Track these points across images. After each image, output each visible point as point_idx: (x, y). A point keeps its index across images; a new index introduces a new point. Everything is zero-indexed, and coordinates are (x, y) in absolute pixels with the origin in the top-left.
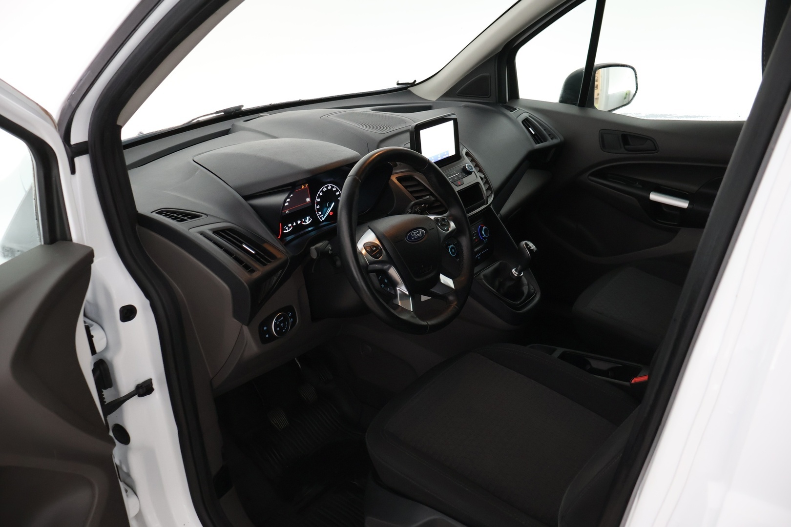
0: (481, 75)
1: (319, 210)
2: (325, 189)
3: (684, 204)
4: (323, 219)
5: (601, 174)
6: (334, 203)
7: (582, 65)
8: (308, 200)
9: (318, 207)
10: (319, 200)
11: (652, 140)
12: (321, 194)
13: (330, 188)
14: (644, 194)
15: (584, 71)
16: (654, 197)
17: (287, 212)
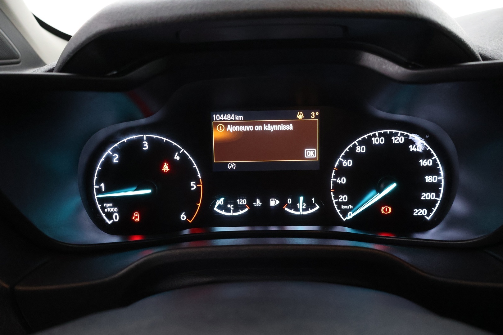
1: (340, 190)
2: (378, 141)
4: (351, 215)
6: (393, 186)
8: (311, 154)
9: (342, 181)
10: (348, 163)
12: (361, 149)
13: (398, 140)
17: (232, 165)
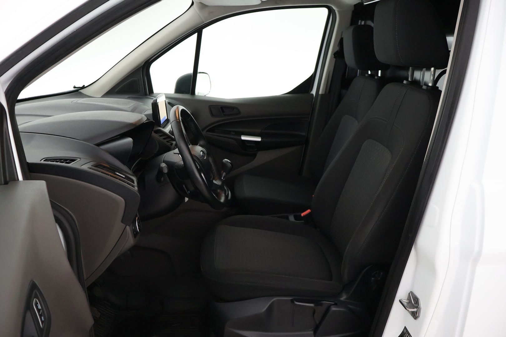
0: (132, 79)
3: (259, 139)
5: (212, 130)
7: (191, 71)
11: (236, 108)
14: (239, 137)
15: (192, 75)
16: (244, 138)
